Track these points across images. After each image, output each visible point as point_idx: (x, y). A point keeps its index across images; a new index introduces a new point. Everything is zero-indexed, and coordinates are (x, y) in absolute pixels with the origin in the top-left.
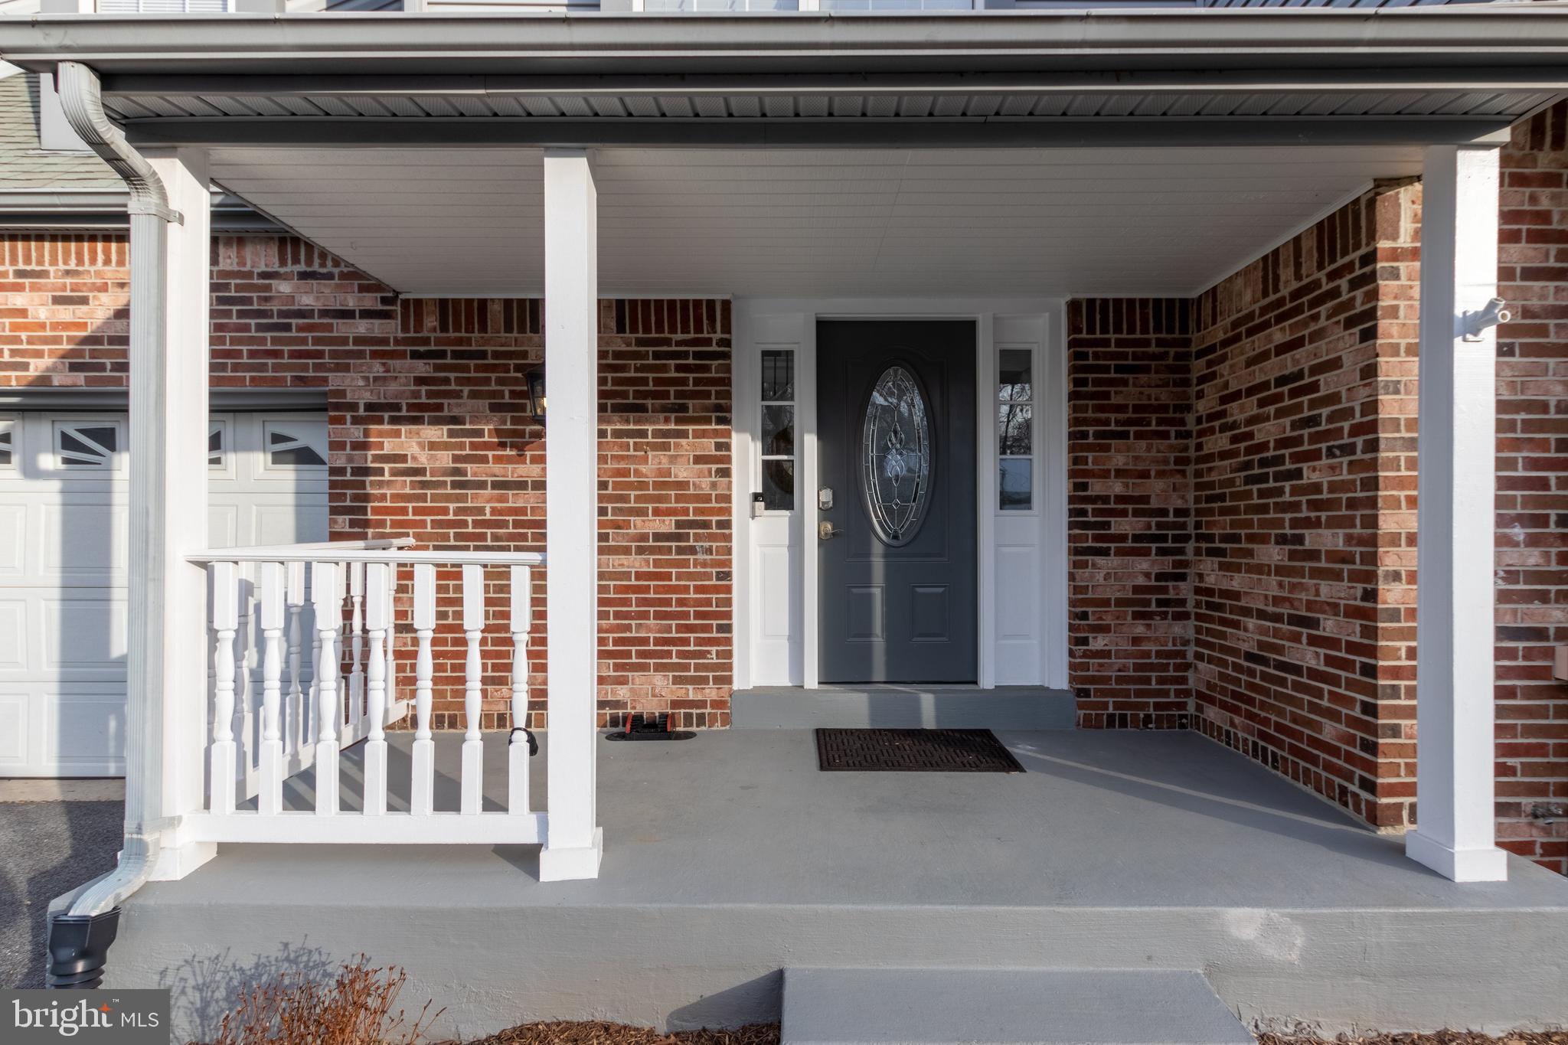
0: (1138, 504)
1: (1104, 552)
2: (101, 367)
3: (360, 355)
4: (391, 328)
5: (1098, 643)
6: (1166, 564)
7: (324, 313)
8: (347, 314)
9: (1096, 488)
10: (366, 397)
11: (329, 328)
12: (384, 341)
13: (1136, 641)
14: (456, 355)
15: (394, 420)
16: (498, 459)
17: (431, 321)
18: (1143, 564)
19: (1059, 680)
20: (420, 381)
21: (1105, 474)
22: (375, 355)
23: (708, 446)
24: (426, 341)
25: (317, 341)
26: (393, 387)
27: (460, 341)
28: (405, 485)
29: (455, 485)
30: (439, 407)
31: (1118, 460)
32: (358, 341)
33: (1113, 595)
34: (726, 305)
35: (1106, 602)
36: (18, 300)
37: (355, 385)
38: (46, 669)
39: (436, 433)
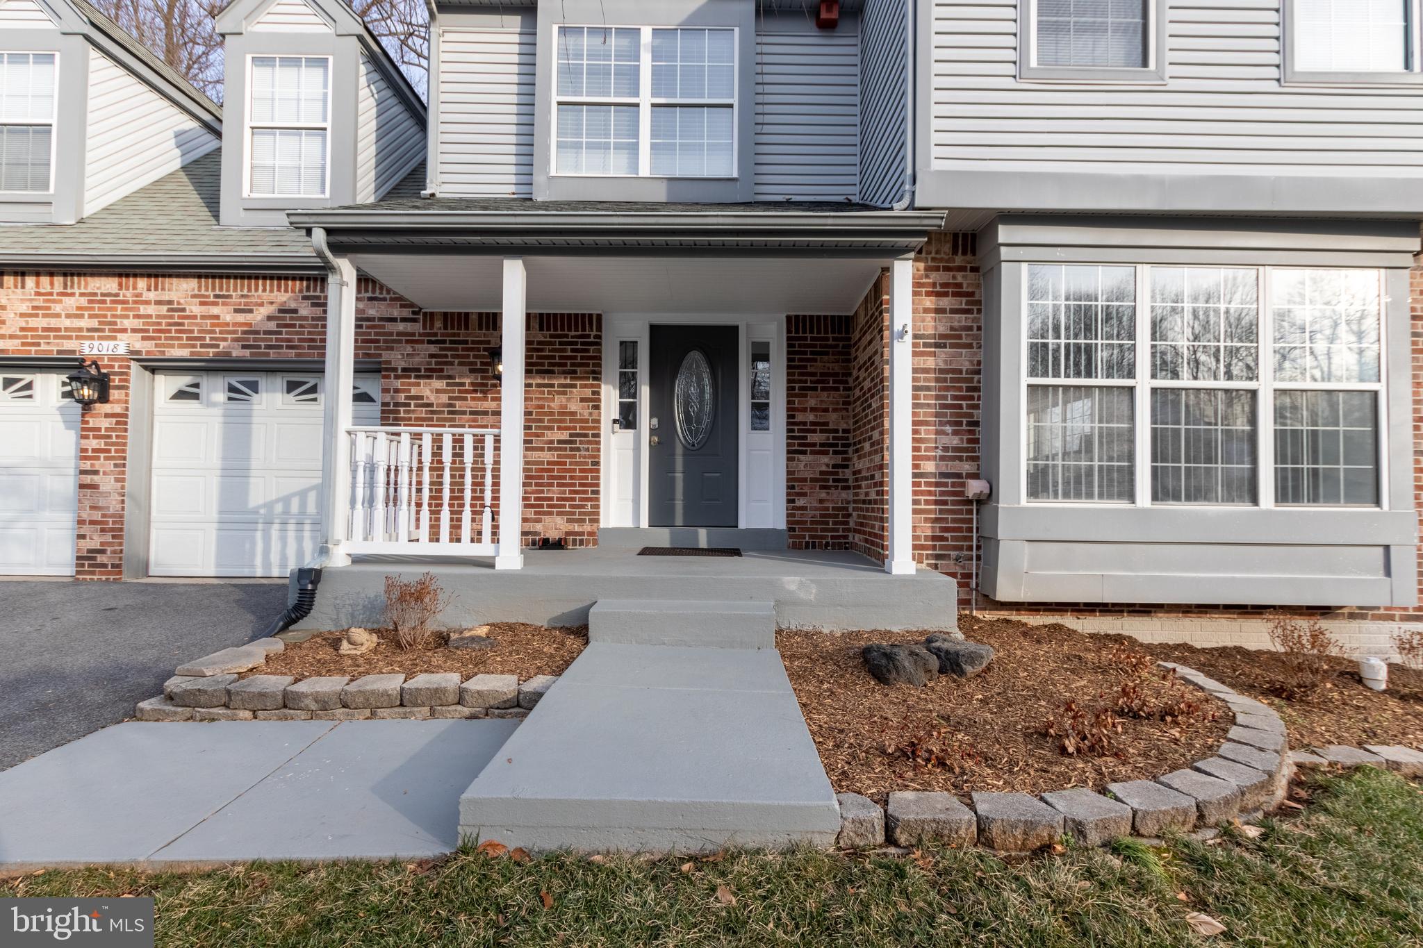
0: (823, 426)
1: (804, 453)
2: (259, 347)
3: (400, 342)
4: (417, 328)
5: (801, 502)
6: (838, 459)
7: (381, 319)
8: (393, 320)
9: (800, 417)
10: (403, 364)
11: (384, 327)
12: (413, 334)
13: (821, 501)
14: (452, 342)
15: (417, 377)
16: (473, 399)
17: (438, 324)
18: (825, 459)
19: (782, 525)
20: (431, 356)
21: (805, 410)
22: (408, 342)
23: (588, 393)
24: (435, 335)
25: (376, 334)
26: (417, 359)
27: (454, 335)
29: (450, 412)
30: (442, 370)
31: (812, 402)
32: (399, 334)
33: (809, 476)
34: (599, 317)
35: (805, 480)
36: (215, 310)
37: (397, 358)
38: (215, 515)
39: (439, 384)
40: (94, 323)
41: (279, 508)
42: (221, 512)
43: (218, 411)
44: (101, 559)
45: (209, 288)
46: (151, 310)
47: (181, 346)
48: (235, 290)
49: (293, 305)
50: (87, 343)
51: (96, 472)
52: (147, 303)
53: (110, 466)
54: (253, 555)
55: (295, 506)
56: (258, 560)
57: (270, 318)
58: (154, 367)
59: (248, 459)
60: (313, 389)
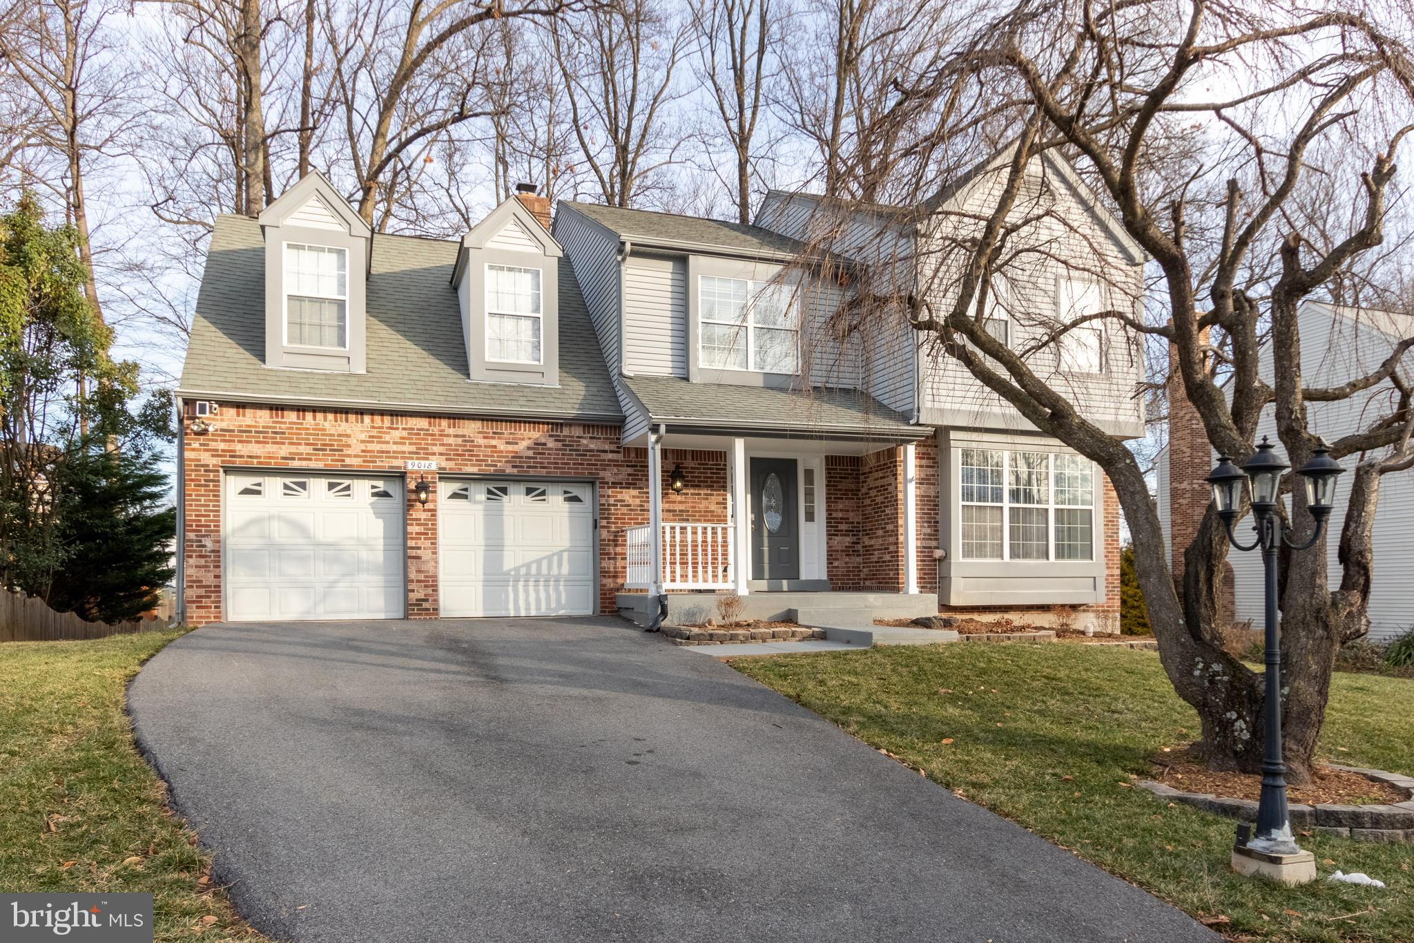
0: (845, 520)
1: (837, 535)
2: (523, 467)
3: (610, 465)
4: (620, 457)
5: (836, 564)
6: (854, 539)
7: (598, 451)
8: (605, 451)
9: (834, 515)
10: (612, 480)
11: (599, 456)
12: (618, 461)
14: (641, 466)
15: (621, 488)
17: (633, 455)
18: (848, 539)
19: (824, 577)
21: (836, 510)
22: (615, 465)
23: (720, 499)
24: (631, 462)
25: (596, 460)
26: (620, 477)
27: (641, 462)
28: (625, 510)
31: (840, 506)
32: (609, 460)
33: (839, 548)
34: (725, 453)
35: (837, 551)
36: (493, 442)
37: (608, 475)
38: (481, 577)
39: (635, 492)
40: (413, 448)
41: (523, 571)
42: (485, 574)
43: (481, 507)
44: (425, 605)
45: (490, 428)
46: (451, 440)
47: (473, 465)
48: (506, 430)
49: (543, 441)
50: (410, 462)
51: (419, 548)
52: (448, 436)
53: (428, 543)
54: (507, 602)
55: (534, 571)
56: (511, 606)
57: (529, 448)
58: (445, 477)
59: (502, 539)
60: (543, 493)
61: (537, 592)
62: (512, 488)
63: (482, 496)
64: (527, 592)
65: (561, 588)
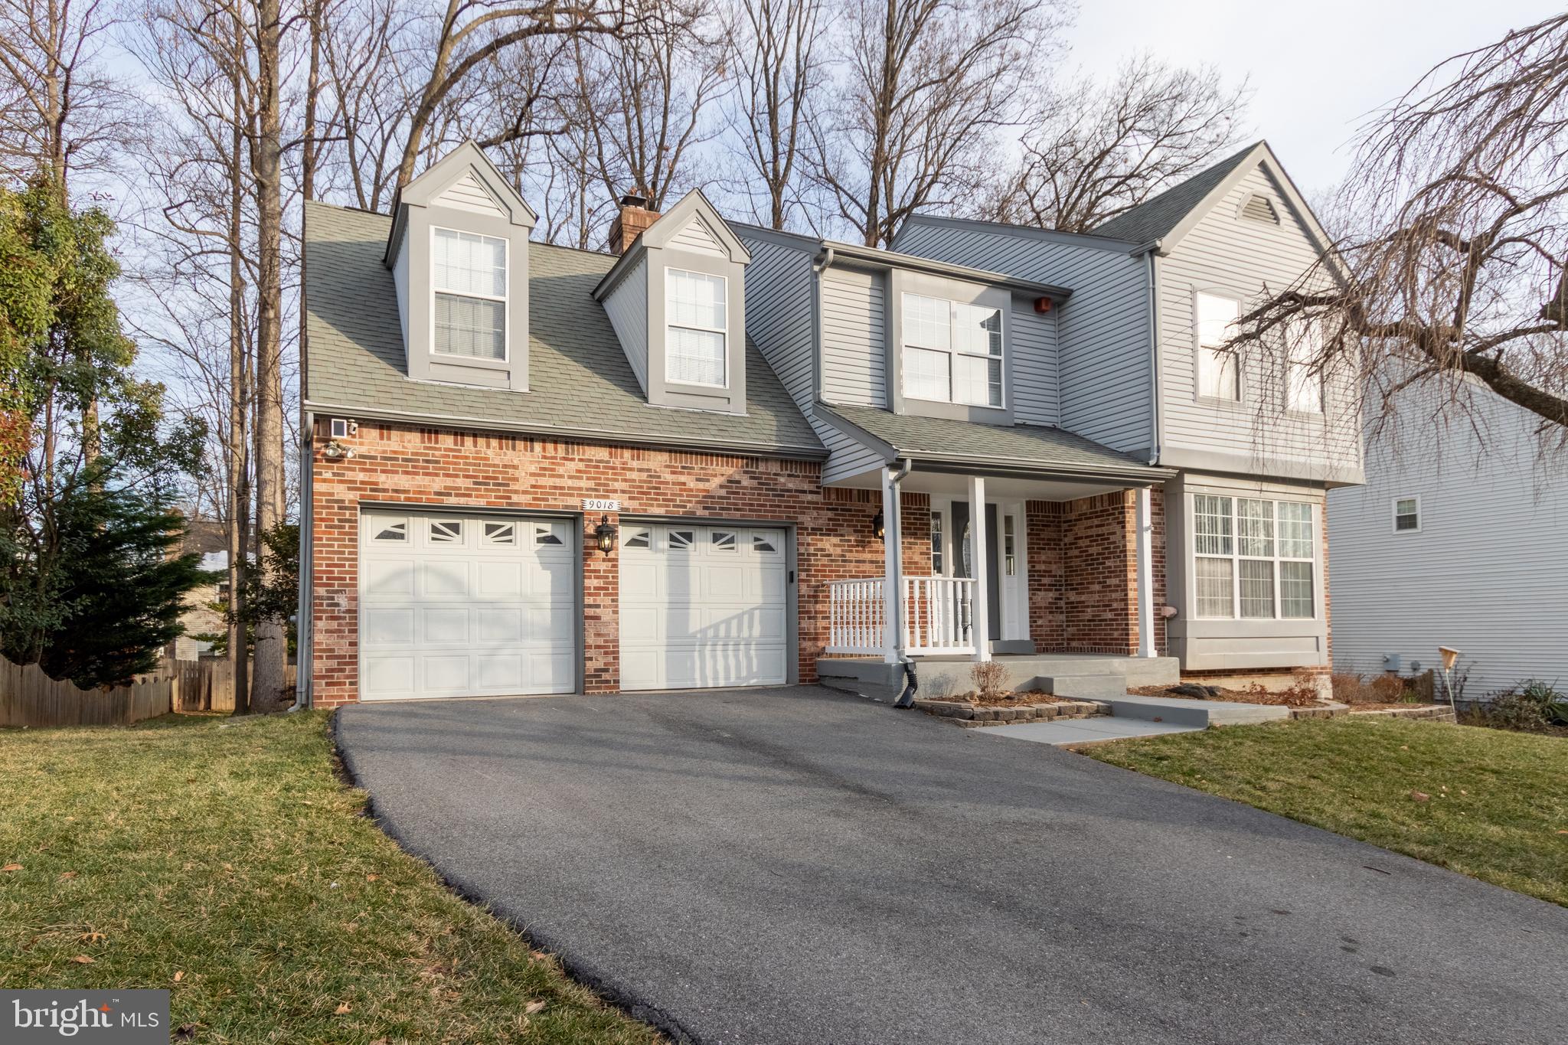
0: (1049, 573)
1: (1040, 590)
2: (715, 509)
3: (809, 508)
4: (819, 498)
5: (1040, 622)
6: (1055, 594)
7: (796, 491)
8: (804, 492)
10: (812, 525)
11: (798, 497)
12: (817, 503)
13: (1050, 621)
14: (842, 510)
15: (821, 535)
16: (857, 551)
17: (833, 496)
19: (1027, 637)
20: (830, 519)
21: (1039, 562)
22: (814, 508)
23: (923, 548)
24: (831, 504)
25: (794, 502)
26: (820, 521)
27: (842, 505)
28: (825, 561)
29: (843, 561)
30: (836, 530)
32: (808, 502)
34: (927, 496)
35: (1041, 608)
36: (682, 479)
37: (807, 520)
38: (663, 640)
39: (835, 540)
40: (591, 484)
41: (711, 633)
42: (668, 637)
43: (664, 557)
45: (679, 461)
46: (634, 475)
47: (659, 506)
48: (697, 464)
49: (737, 477)
50: (588, 501)
52: (631, 469)
53: (608, 600)
54: (693, 668)
56: (697, 675)
57: (721, 487)
58: (627, 519)
59: (688, 594)
60: (731, 541)
61: (726, 658)
62: (698, 534)
63: (665, 544)
64: (714, 658)
65: (753, 653)
